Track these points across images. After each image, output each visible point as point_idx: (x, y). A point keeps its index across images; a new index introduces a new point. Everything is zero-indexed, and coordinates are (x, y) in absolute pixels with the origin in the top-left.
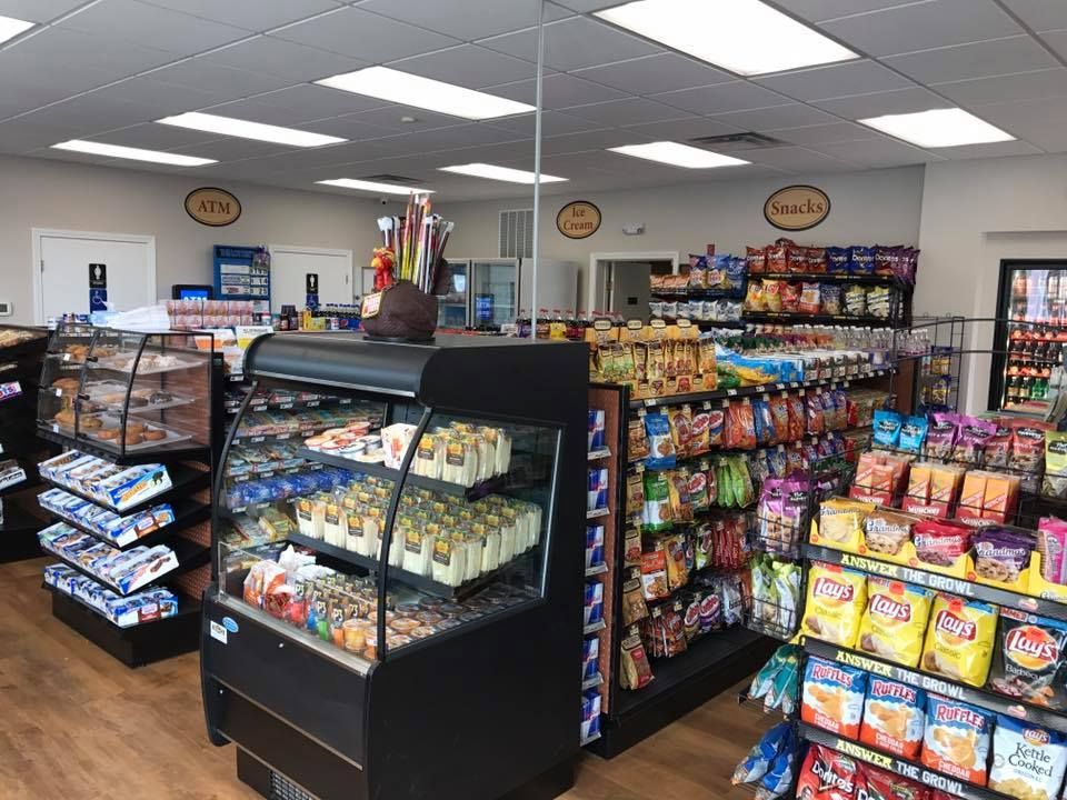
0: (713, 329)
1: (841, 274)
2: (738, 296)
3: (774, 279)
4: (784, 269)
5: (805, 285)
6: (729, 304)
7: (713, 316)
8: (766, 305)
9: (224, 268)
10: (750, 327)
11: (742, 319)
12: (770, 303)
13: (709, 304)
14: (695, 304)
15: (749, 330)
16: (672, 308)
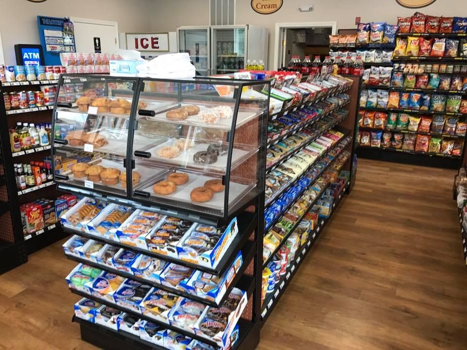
0: (373, 67)
1: (462, 33)
2: (390, 47)
3: (415, 36)
4: (423, 31)
5: (436, 40)
6: (384, 52)
7: (372, 59)
8: (410, 52)
9: (47, 33)
10: (397, 65)
11: (392, 61)
12: (412, 51)
13: (370, 53)
14: (362, 52)
15: (396, 67)
16: (345, 55)
